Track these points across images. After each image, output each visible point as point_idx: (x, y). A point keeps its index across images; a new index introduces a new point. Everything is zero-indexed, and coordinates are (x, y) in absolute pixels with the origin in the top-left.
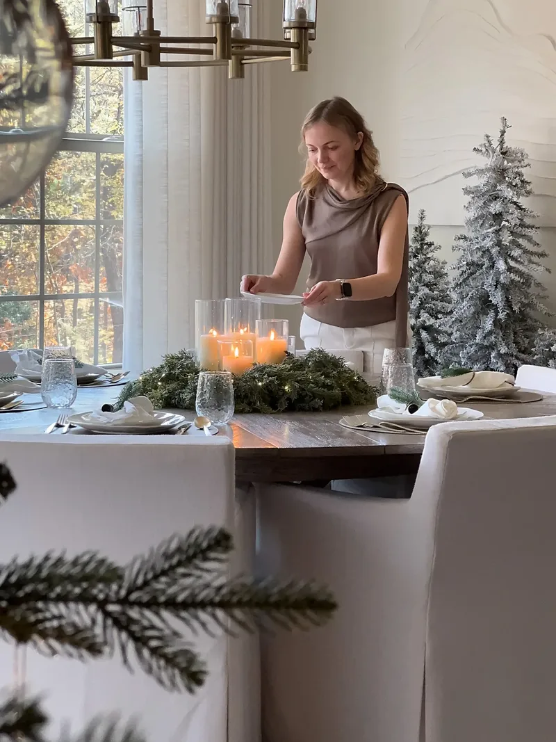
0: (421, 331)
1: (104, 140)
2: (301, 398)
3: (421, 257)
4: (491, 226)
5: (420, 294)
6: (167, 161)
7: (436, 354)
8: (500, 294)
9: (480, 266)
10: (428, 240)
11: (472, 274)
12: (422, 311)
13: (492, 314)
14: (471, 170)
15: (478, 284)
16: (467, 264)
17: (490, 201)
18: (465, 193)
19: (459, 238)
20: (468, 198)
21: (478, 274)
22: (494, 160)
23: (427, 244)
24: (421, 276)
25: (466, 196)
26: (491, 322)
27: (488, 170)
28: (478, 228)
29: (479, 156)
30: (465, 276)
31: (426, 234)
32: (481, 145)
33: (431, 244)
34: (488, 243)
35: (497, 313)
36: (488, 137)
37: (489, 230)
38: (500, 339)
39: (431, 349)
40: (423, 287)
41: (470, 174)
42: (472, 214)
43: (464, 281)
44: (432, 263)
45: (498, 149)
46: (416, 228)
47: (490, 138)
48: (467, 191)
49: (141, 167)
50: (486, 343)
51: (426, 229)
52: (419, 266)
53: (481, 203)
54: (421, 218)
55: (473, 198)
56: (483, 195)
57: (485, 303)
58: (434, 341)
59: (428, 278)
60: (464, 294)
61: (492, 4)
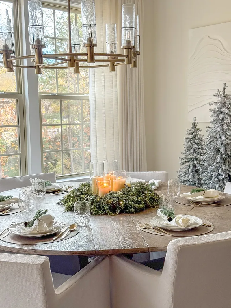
0: (195, 160)
1: (84, 95)
2: (126, 208)
3: (194, 134)
4: (220, 123)
5: (194, 147)
6: (105, 102)
7: (200, 168)
8: (223, 148)
9: (215, 137)
10: (197, 127)
11: (212, 140)
12: (195, 153)
13: (220, 155)
14: (213, 103)
15: (215, 144)
16: (211, 137)
17: (219, 114)
18: (210, 111)
19: (208, 128)
20: (211, 113)
21: (214, 141)
22: (221, 99)
23: (197, 129)
24: (194, 141)
25: (211, 112)
26: (219, 158)
27: (218, 102)
28: (215, 124)
29: (216, 97)
30: (210, 141)
31: (197, 126)
32: (216, 94)
33: (198, 129)
34: (218, 130)
35: (222, 155)
36: (219, 90)
37: (219, 125)
38: (223, 164)
39: (198, 167)
40: (195, 145)
41: (212, 104)
42: (213, 119)
43: (210, 143)
44: (198, 136)
45: (223, 95)
46: (193, 124)
47: (220, 91)
48: (211, 111)
49: (95, 104)
50: (217, 166)
51: (197, 124)
52: (194, 137)
53: (216, 115)
54: (195, 120)
55: (213, 113)
56: (217, 112)
57: (217, 151)
58: (199, 164)
59: (197, 141)
60: (210, 148)
61: (221, 42)
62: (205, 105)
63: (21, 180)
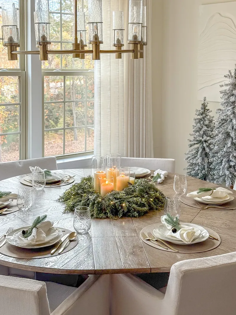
0: (204, 142)
1: (88, 71)
2: (129, 211)
3: (204, 115)
4: (231, 105)
5: (203, 129)
6: (110, 79)
7: (209, 152)
8: (234, 132)
9: (226, 121)
10: (207, 108)
11: (223, 124)
12: (204, 135)
13: (231, 139)
14: (223, 84)
15: (225, 128)
16: (221, 120)
17: (230, 96)
18: (221, 93)
19: (218, 110)
20: (222, 95)
21: (225, 124)
22: (232, 80)
23: (207, 110)
24: (204, 122)
25: (221, 94)
26: (230, 143)
27: (229, 84)
28: (225, 107)
29: (226, 79)
30: (220, 124)
31: (206, 106)
32: (227, 75)
33: (208, 110)
34: (229, 113)
35: (233, 139)
36: (230, 71)
37: (230, 108)
38: (234, 150)
39: (207, 150)
40: (205, 127)
41: (222, 86)
42: (223, 101)
43: (220, 126)
44: (208, 117)
45: (234, 76)
46: (202, 104)
47: (231, 72)
48: (221, 92)
49: (100, 82)
50: (228, 151)
51: (206, 104)
52: (203, 118)
53: (226, 97)
54: (205, 100)
55: (224, 95)
56: (228, 94)
57: (228, 135)
58: (208, 146)
59: (207, 122)
60: (220, 131)
61: (232, 20)
62: (215, 84)
63: (20, 164)
